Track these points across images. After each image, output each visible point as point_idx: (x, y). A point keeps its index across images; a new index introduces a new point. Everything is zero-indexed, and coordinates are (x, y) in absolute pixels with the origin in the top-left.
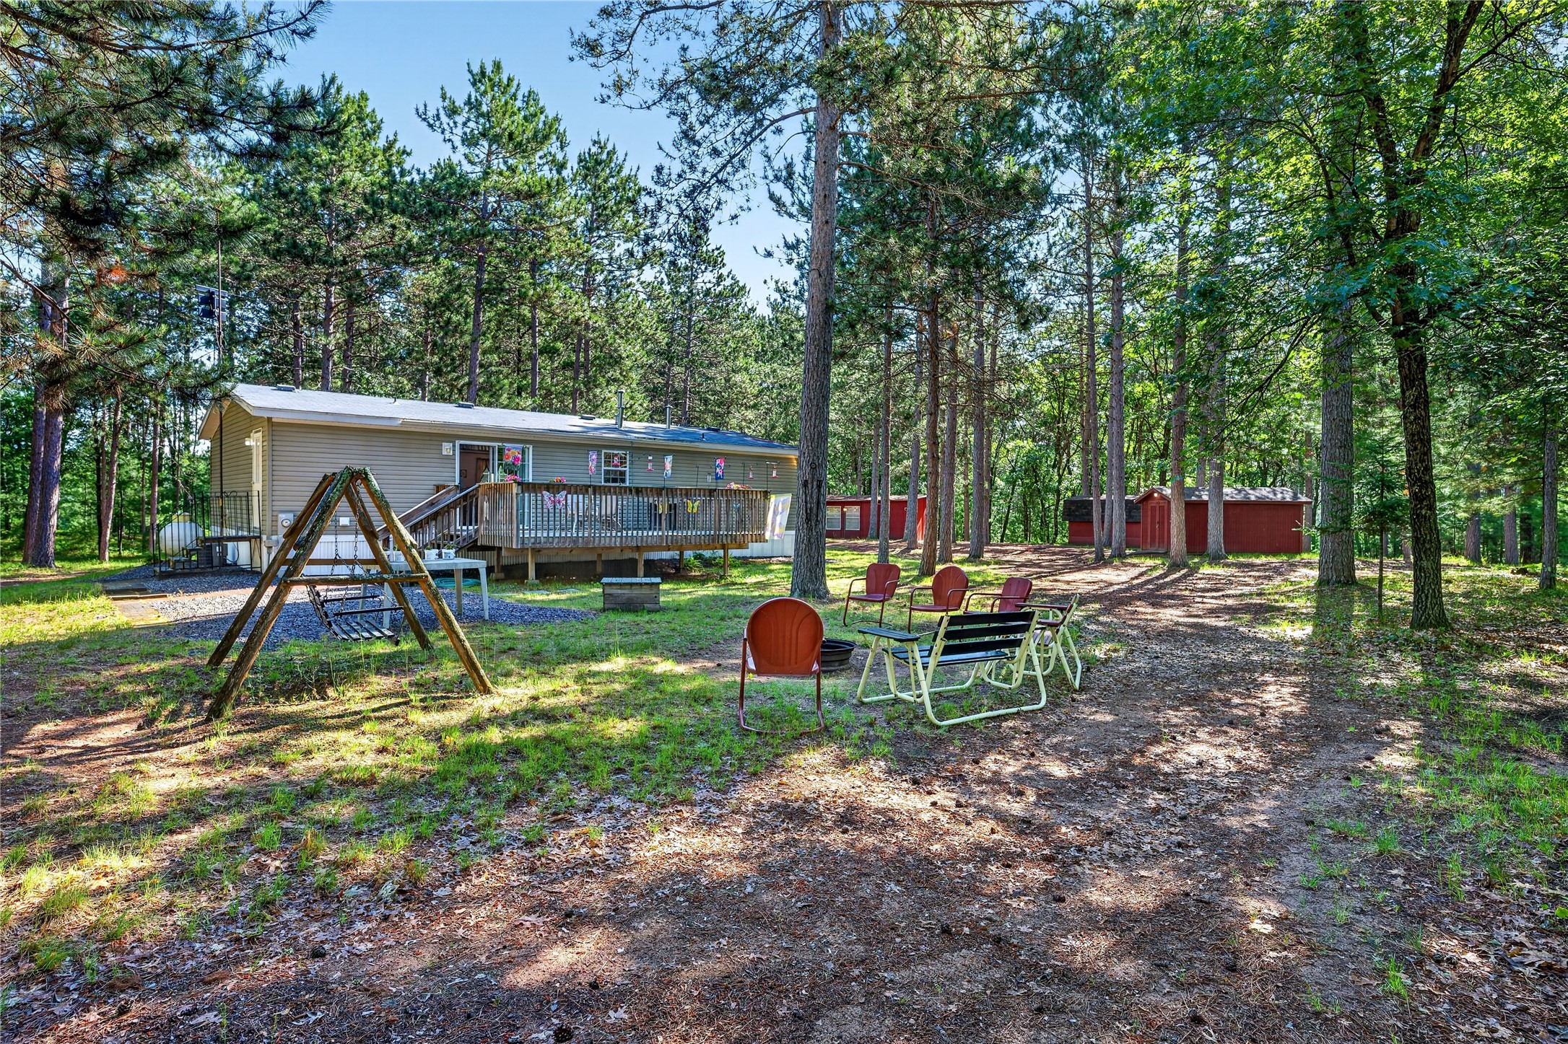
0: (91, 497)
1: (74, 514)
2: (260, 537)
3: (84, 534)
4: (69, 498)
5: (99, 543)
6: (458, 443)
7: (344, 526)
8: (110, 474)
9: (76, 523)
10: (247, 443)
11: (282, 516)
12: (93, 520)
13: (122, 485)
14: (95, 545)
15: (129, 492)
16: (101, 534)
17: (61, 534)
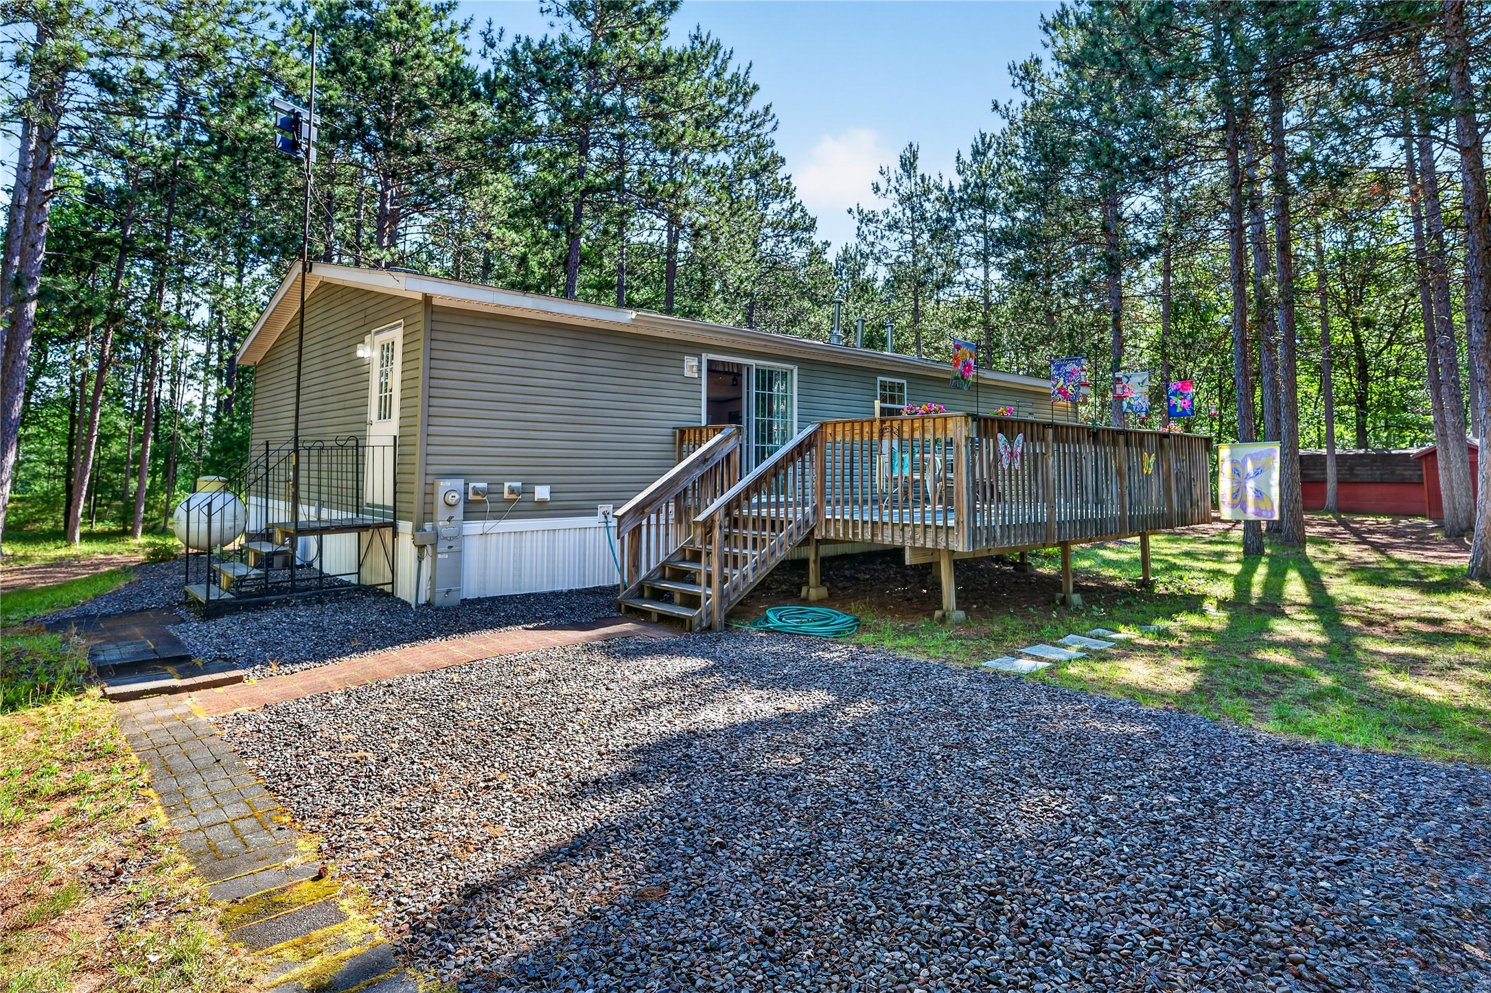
0: (60, 454)
1: (37, 476)
2: (394, 526)
3: (47, 501)
4: (33, 457)
5: (67, 514)
6: (705, 357)
7: (542, 502)
8: (91, 423)
9: (40, 487)
10: (360, 353)
11: (444, 485)
12: (60, 485)
13: (105, 440)
14: (60, 516)
15: (115, 447)
16: (70, 504)
17: (19, 500)
